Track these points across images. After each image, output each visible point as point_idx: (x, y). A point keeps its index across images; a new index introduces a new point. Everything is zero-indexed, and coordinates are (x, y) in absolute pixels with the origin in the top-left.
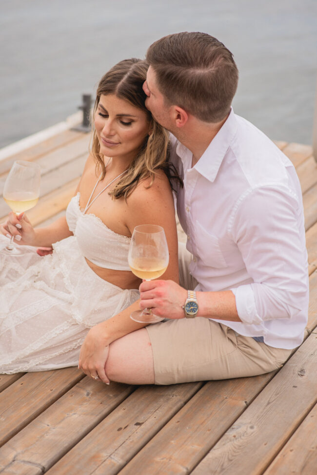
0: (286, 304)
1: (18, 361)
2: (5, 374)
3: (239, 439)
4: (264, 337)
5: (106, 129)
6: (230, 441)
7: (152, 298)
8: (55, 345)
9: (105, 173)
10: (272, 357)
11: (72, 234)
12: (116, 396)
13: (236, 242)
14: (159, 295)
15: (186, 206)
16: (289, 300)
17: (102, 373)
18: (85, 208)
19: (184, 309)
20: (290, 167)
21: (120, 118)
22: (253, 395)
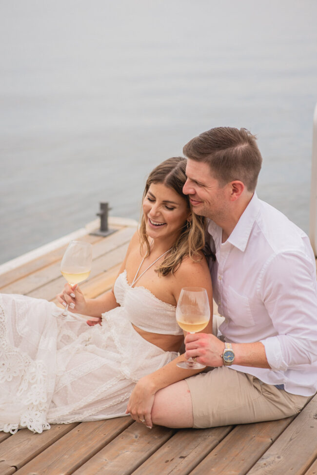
0: (307, 351)
1: (74, 413)
2: (63, 423)
3: (269, 466)
4: (285, 385)
5: (152, 212)
6: (262, 467)
7: (196, 349)
8: (105, 397)
9: (150, 253)
10: (291, 403)
11: (119, 305)
12: (160, 437)
13: (263, 300)
14: (202, 345)
15: (219, 275)
16: (310, 347)
17: (149, 417)
18: (132, 283)
19: (222, 357)
20: (306, 237)
21: (165, 203)
22: (277, 434)
